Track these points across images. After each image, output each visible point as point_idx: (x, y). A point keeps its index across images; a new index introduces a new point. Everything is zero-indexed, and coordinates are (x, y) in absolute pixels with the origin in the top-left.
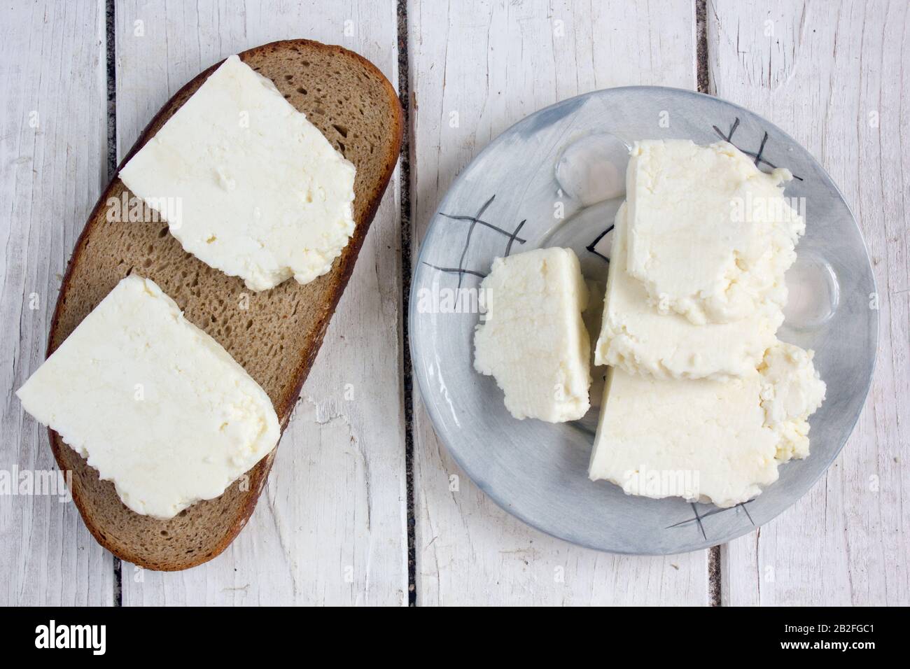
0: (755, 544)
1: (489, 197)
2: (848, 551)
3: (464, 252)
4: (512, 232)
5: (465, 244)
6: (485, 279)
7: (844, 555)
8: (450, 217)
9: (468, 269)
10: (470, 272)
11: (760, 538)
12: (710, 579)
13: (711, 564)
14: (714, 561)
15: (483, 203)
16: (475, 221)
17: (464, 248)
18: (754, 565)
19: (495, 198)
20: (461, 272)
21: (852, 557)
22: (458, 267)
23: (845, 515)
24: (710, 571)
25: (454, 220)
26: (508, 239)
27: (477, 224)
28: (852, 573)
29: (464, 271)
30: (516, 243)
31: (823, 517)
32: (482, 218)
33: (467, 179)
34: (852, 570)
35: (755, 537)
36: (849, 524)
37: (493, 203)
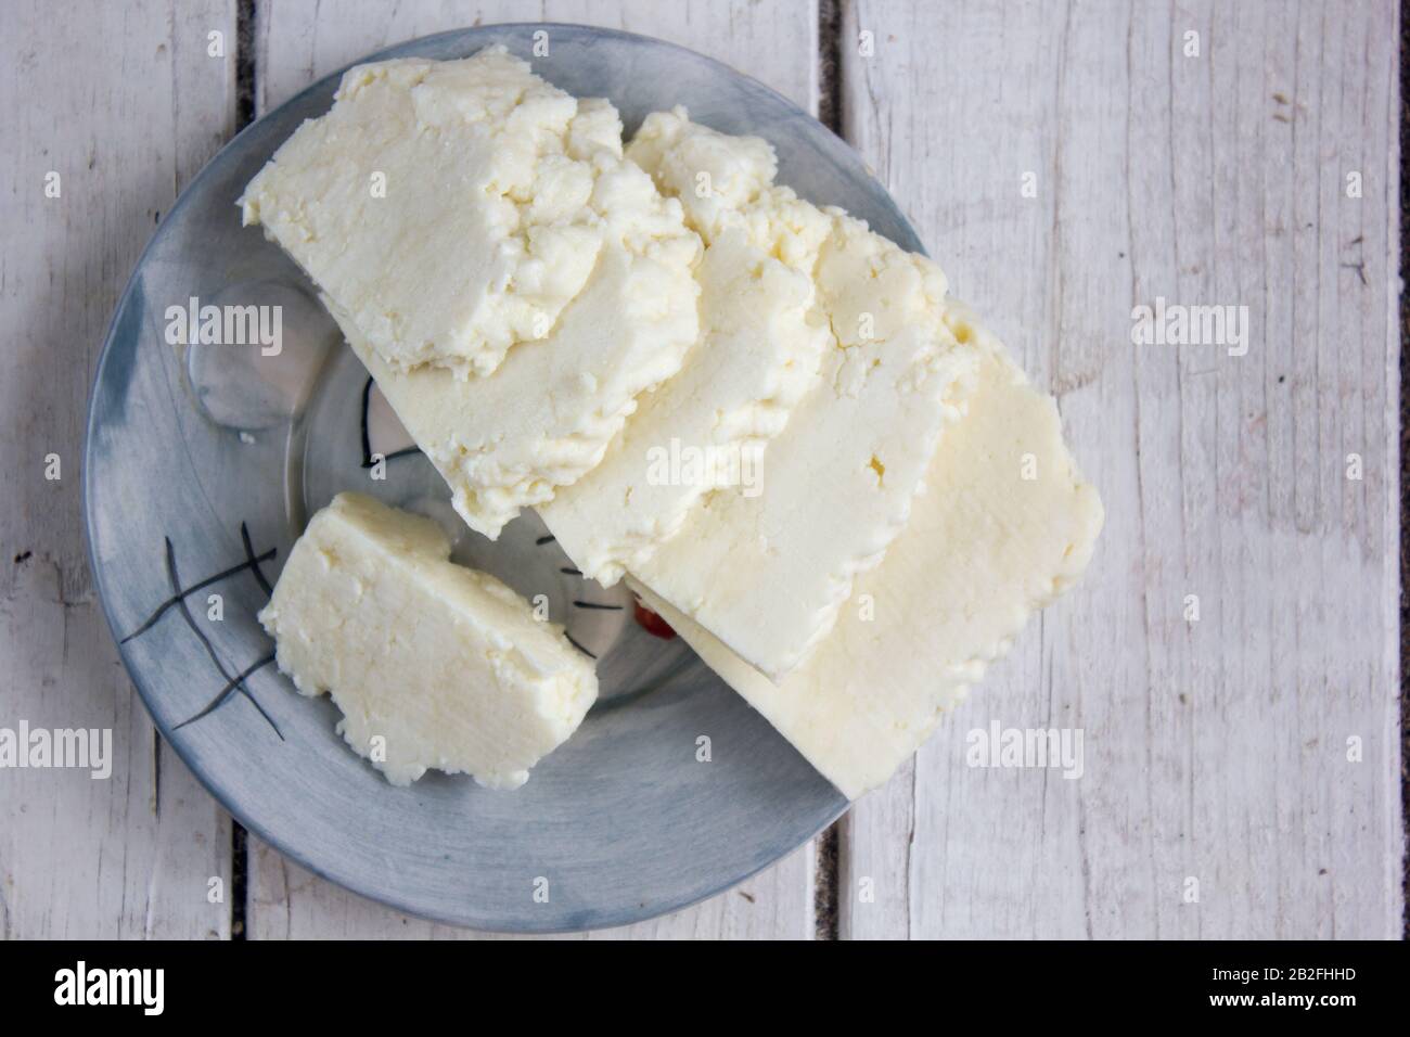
0: (903, 854)
1: (162, 548)
2: (1086, 872)
3: (213, 654)
4: (243, 558)
5: (201, 644)
6: (277, 657)
7: (1078, 878)
8: (139, 633)
9: (242, 670)
10: (250, 671)
11: (914, 845)
12: (818, 922)
13: (819, 894)
14: (826, 888)
15: (162, 565)
16: (179, 599)
17: (206, 650)
18: (901, 895)
19: (171, 540)
20: (238, 684)
21: (1093, 886)
22: (226, 683)
23: (1081, 803)
24: (818, 906)
25: (150, 630)
26: (249, 572)
27: (188, 601)
28: (1093, 918)
29: (241, 679)
30: (265, 567)
31: (1039, 806)
32: (185, 584)
33: (105, 559)
34: (1093, 909)
35: (904, 841)
36: (1088, 822)
37: (177, 551)
